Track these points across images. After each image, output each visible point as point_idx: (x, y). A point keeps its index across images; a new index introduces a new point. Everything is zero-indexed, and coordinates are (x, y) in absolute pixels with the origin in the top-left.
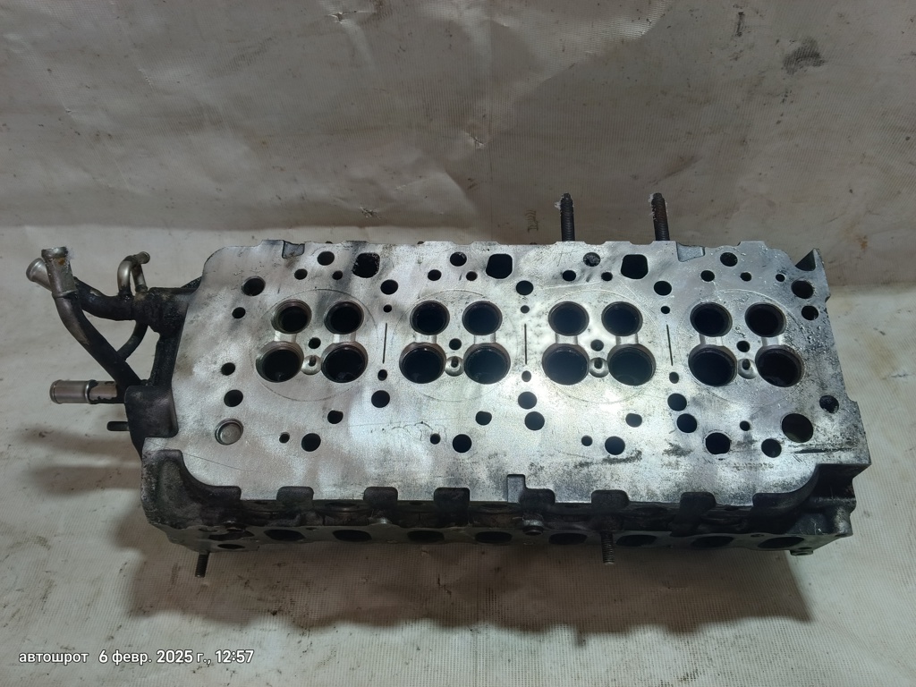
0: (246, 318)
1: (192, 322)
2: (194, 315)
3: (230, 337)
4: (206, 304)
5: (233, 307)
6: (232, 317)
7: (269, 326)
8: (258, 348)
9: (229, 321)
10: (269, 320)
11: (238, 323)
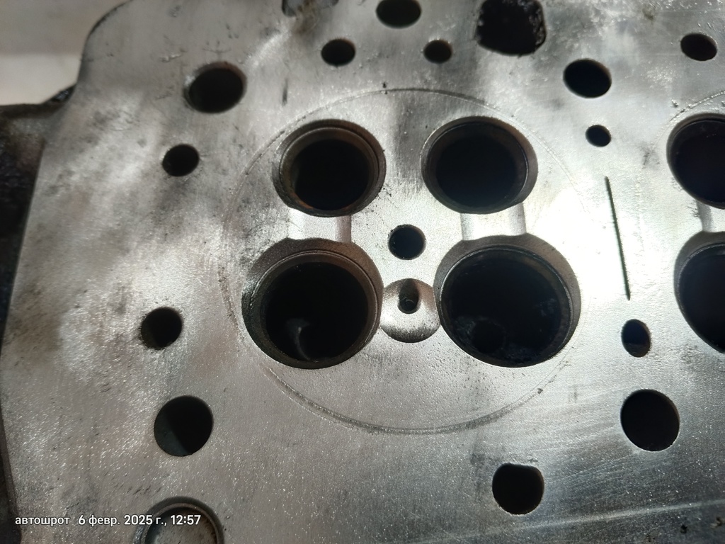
0: (203, 176)
1: (54, 189)
2: (59, 170)
3: (160, 231)
4: (92, 140)
5: (163, 144)
6: (162, 173)
7: (268, 196)
8: (244, 261)
9: (155, 184)
10: (268, 177)
11: (181, 190)
